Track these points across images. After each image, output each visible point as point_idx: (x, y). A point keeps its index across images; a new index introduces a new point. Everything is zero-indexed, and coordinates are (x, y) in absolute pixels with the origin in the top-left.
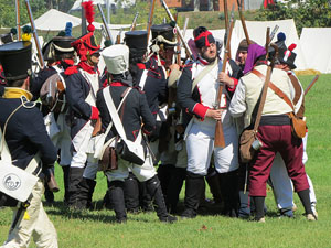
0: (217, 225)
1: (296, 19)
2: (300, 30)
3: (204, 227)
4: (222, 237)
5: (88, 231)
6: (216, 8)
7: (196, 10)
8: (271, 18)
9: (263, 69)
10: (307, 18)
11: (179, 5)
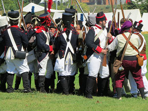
0: (104, 101)
1: (140, 9)
2: (142, 14)
3: (98, 102)
4: (106, 106)
5: (46, 103)
6: (105, 3)
7: (96, 4)
8: (129, 8)
9: (127, 34)
10: (145, 9)
11: (88, 2)
